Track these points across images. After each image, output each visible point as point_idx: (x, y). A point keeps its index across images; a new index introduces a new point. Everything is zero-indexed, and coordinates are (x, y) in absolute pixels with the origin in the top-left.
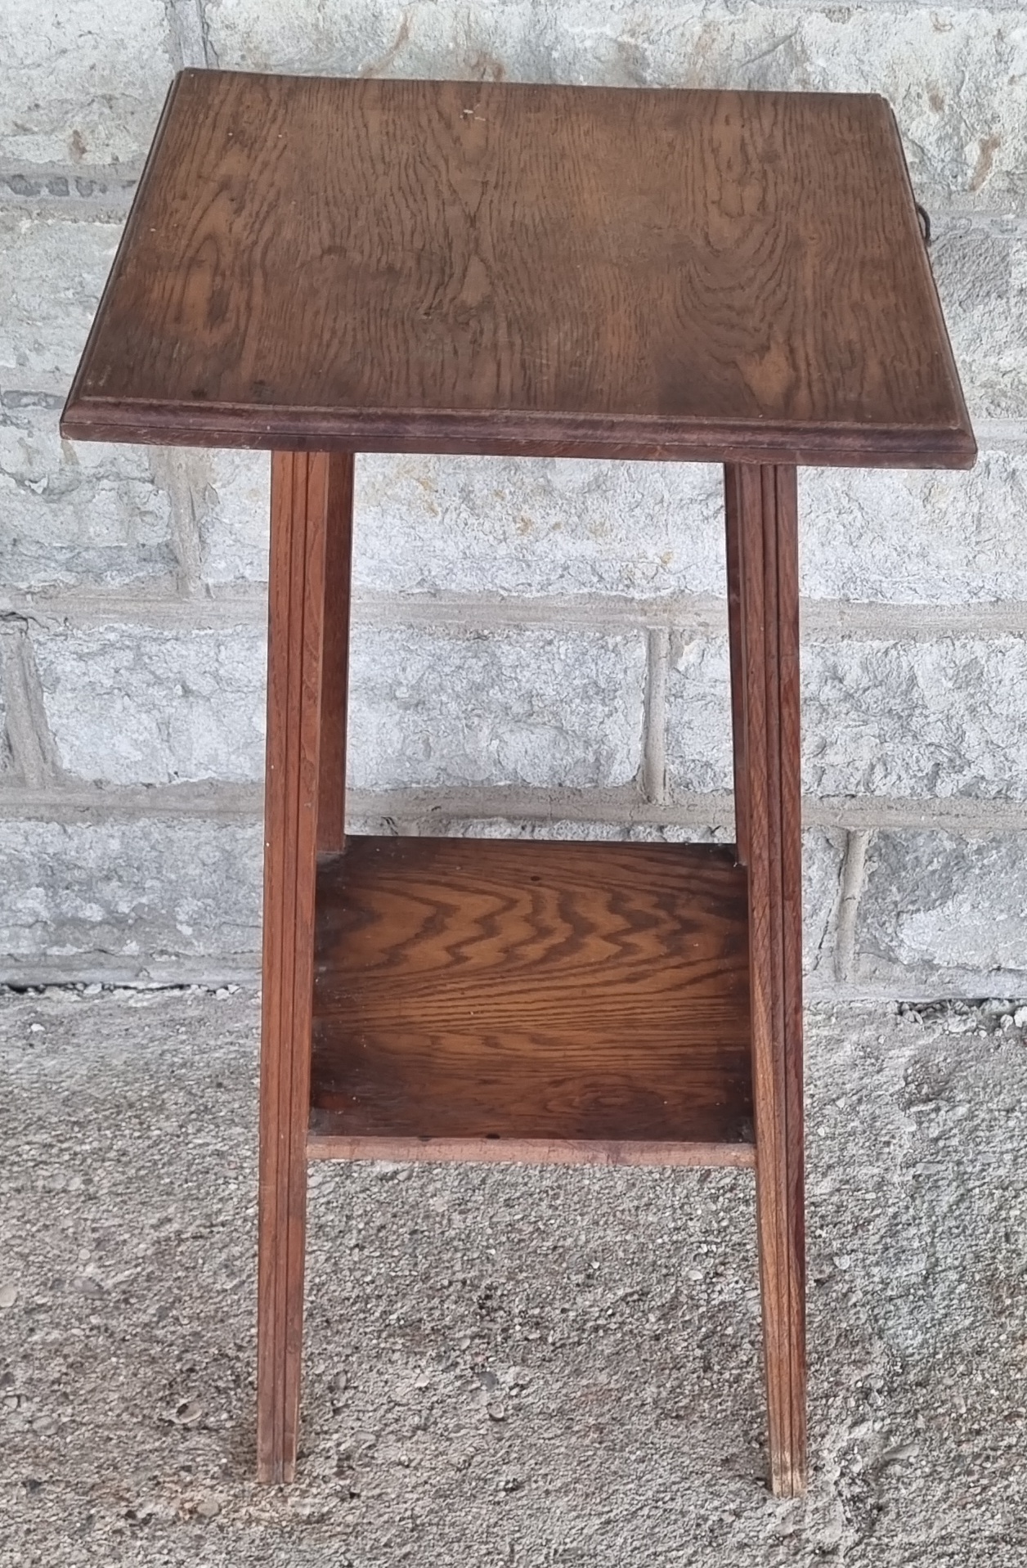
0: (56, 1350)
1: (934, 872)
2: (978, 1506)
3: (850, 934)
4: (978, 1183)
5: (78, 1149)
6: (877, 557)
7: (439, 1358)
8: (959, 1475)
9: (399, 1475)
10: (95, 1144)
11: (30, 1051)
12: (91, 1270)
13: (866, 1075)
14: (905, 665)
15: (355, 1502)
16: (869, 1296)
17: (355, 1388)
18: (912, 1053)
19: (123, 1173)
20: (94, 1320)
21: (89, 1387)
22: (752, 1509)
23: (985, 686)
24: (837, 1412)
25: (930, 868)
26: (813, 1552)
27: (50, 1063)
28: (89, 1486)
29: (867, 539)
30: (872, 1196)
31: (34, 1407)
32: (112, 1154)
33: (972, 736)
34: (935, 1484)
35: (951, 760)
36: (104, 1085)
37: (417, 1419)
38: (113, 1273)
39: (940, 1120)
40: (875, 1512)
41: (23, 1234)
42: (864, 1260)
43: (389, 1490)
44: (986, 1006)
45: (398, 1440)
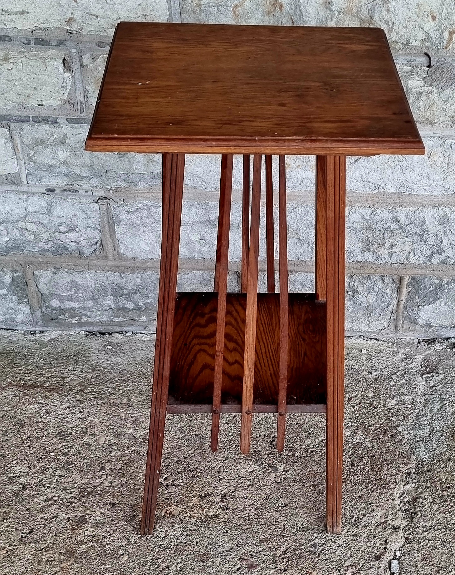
0: (120, 458)
1: (431, 291)
2: (450, 513)
3: (401, 314)
4: (447, 402)
5: (125, 389)
6: (412, 177)
7: (256, 461)
8: (443, 502)
9: (243, 501)
10: (131, 387)
11: (107, 355)
12: (131, 431)
13: (407, 364)
14: (421, 216)
15: (228, 511)
16: (410, 441)
17: (227, 472)
18: (423, 357)
19: (142, 398)
20: (133, 448)
21: (132, 471)
22: (369, 513)
23: (450, 224)
24: (399, 480)
25: (430, 290)
26: (391, 528)
27: (114, 359)
28: (133, 505)
29: (408, 170)
30: (410, 406)
31: (112, 478)
32: (137, 391)
33: (445, 241)
34: (435, 504)
35: (437, 250)
36: (134, 367)
37: (249, 482)
38: (139, 432)
39: (434, 380)
40: (413, 514)
41: (107, 418)
42: (407, 428)
43: (240, 507)
44: (450, 340)
45: (243, 490)
